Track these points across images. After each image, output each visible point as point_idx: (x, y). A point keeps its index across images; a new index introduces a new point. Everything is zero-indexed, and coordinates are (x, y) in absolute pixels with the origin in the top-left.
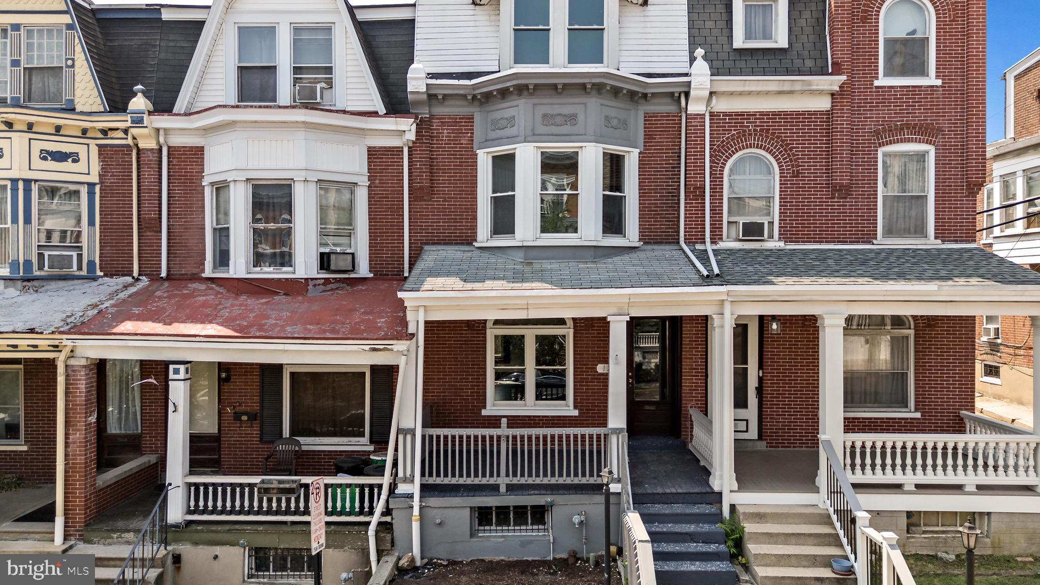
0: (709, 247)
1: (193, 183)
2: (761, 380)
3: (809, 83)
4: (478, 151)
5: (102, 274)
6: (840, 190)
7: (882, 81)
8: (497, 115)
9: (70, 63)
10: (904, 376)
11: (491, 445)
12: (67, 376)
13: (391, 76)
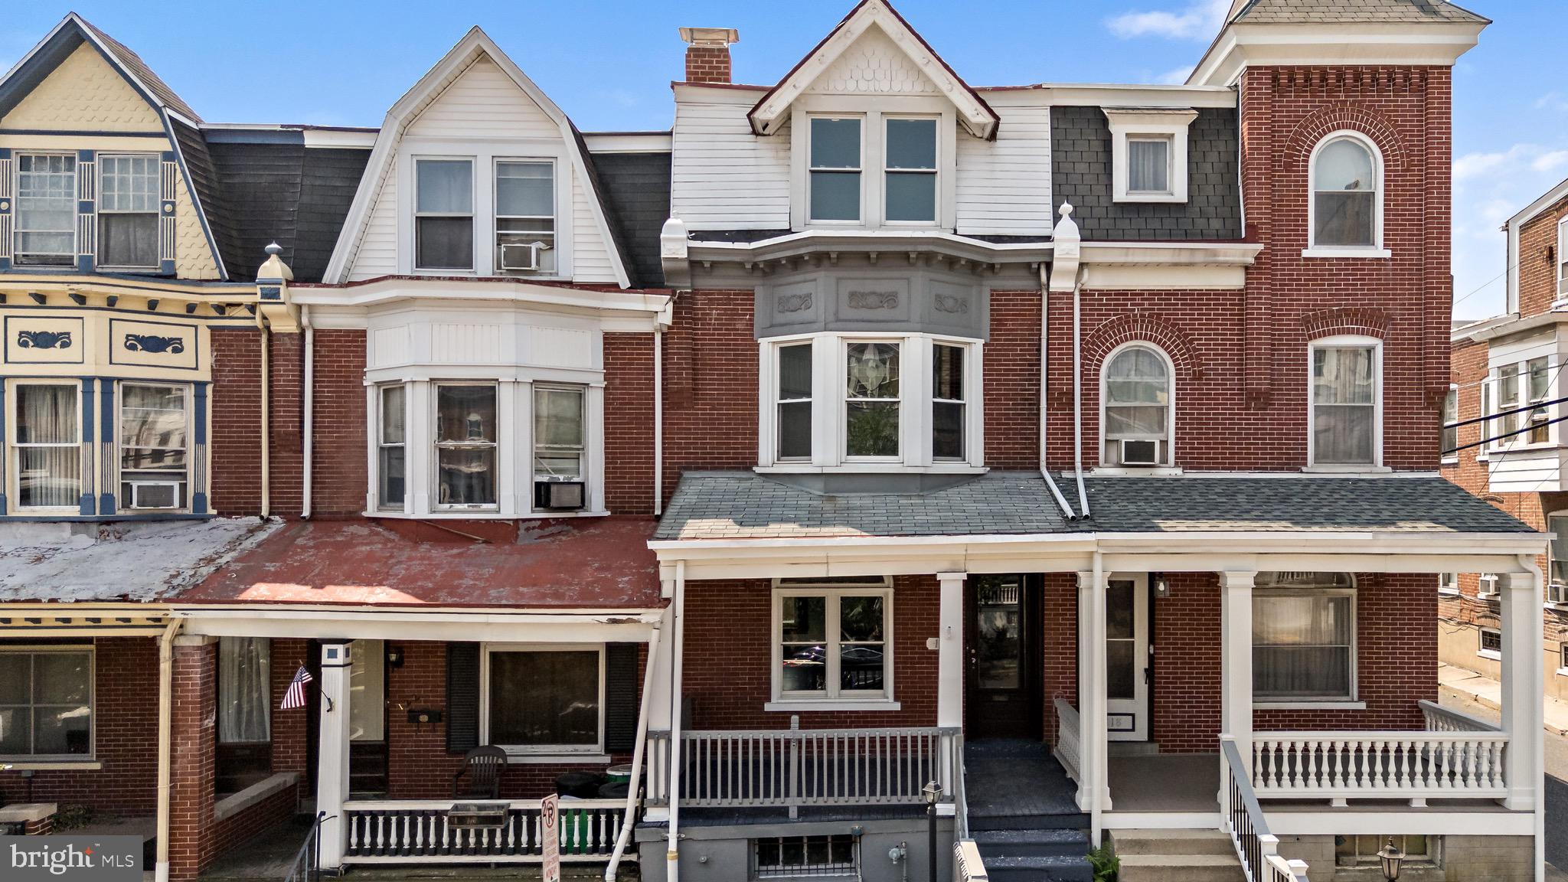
0: (1080, 475)
1: (350, 382)
2: (1151, 658)
3: (1214, 253)
4: (760, 340)
5: (215, 512)
6: (1257, 399)
7: (1313, 251)
8: (788, 291)
9: (168, 208)
10: (1344, 652)
11: (777, 754)
12: (175, 662)
13: (638, 233)
